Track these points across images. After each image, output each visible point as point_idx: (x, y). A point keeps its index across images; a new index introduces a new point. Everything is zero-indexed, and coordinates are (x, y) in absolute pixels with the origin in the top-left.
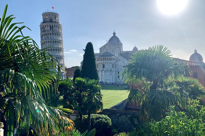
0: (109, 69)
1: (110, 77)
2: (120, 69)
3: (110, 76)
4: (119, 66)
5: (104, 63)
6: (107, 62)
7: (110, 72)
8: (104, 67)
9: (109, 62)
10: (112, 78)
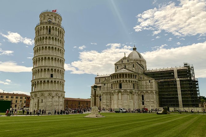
0: (128, 91)
1: (130, 102)
2: (144, 92)
3: (131, 100)
4: (143, 87)
5: (120, 81)
6: (125, 80)
7: (130, 94)
8: (121, 87)
9: (128, 79)
10: (134, 104)
